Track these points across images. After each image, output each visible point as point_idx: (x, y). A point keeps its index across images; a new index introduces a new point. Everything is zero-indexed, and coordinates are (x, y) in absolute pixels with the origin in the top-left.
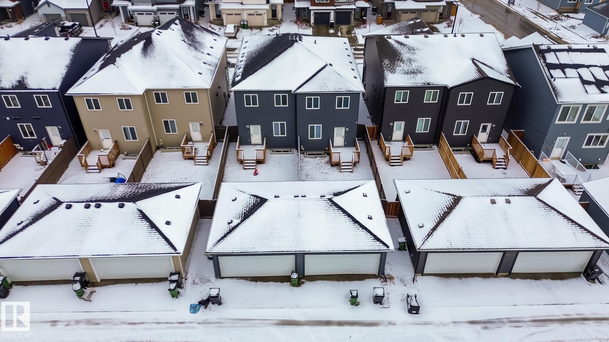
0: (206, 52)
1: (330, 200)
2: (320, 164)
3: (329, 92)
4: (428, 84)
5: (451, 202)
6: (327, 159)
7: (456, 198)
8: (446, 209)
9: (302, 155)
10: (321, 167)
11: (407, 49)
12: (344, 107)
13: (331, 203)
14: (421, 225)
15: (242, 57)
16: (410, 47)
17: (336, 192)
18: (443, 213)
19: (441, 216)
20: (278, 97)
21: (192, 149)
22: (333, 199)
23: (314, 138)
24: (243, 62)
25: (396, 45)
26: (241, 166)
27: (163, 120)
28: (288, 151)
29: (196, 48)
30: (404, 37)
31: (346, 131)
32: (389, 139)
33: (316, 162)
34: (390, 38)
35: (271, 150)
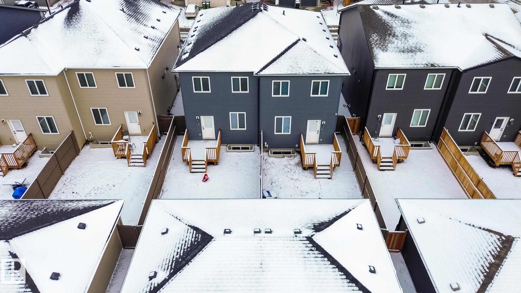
0: (150, 25)
1: (310, 239)
2: (289, 166)
3: (303, 74)
4: (432, 65)
5: (498, 245)
6: (297, 159)
7: (504, 238)
8: (491, 258)
9: (265, 154)
10: (289, 170)
11: (400, 22)
12: (321, 94)
13: (311, 245)
14: (455, 286)
15: (194, 31)
16: (403, 19)
17: (317, 222)
18: (488, 265)
19: (485, 270)
20: (236, 81)
21: (125, 145)
22: (314, 238)
23: (281, 132)
24: (194, 37)
25: (385, 17)
26: (188, 168)
27: (91, 109)
28: (248, 148)
29: (137, 20)
30: (394, 7)
31: (322, 125)
32: (375, 134)
33: (283, 163)
34: (377, 8)
35: (227, 146)
